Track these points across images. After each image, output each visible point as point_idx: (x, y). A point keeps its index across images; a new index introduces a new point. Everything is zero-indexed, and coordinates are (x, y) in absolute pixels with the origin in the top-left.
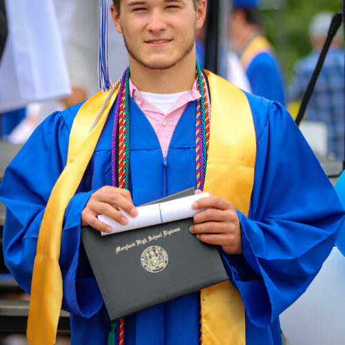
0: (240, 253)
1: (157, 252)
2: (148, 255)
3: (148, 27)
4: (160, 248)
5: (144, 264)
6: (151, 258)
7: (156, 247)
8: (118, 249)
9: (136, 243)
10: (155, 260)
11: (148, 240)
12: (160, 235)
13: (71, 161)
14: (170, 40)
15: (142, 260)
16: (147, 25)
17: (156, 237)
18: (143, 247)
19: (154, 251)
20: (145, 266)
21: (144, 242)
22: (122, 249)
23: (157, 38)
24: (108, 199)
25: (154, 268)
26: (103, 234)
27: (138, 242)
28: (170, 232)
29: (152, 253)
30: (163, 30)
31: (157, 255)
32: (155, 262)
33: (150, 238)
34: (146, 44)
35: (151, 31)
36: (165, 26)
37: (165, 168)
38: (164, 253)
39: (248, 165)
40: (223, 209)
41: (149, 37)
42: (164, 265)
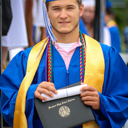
0: (99, 109)
1: (65, 108)
2: (62, 110)
3: (60, 17)
4: (67, 107)
5: (60, 114)
6: (63, 111)
7: (65, 106)
8: (49, 108)
9: (57, 105)
10: (65, 112)
11: (62, 104)
12: (67, 102)
13: (29, 72)
14: (69, 22)
15: (59, 112)
16: (60, 15)
17: (65, 103)
18: (60, 107)
19: (64, 108)
20: (61, 115)
21: (60, 104)
22: (51, 107)
23: (64, 21)
24: (45, 87)
25: (64, 115)
26: (43, 101)
27: (58, 105)
28: (71, 100)
29: (63, 109)
30: (66, 18)
31: (65, 110)
32: (65, 113)
33: (62, 103)
34: (59, 23)
35: (61, 18)
36: (67, 16)
37: (68, 75)
38: (68, 109)
39: (101, 73)
40: (93, 91)
41: (61, 21)
42: (68, 114)
